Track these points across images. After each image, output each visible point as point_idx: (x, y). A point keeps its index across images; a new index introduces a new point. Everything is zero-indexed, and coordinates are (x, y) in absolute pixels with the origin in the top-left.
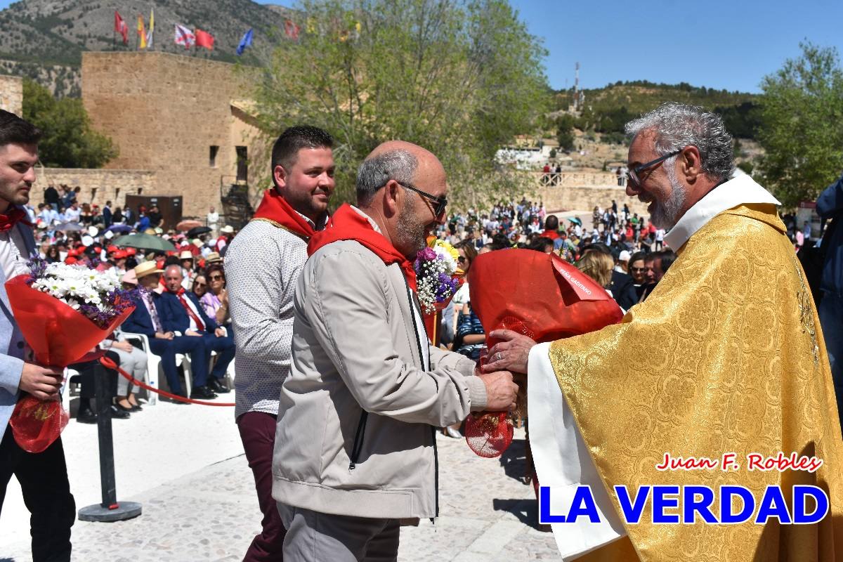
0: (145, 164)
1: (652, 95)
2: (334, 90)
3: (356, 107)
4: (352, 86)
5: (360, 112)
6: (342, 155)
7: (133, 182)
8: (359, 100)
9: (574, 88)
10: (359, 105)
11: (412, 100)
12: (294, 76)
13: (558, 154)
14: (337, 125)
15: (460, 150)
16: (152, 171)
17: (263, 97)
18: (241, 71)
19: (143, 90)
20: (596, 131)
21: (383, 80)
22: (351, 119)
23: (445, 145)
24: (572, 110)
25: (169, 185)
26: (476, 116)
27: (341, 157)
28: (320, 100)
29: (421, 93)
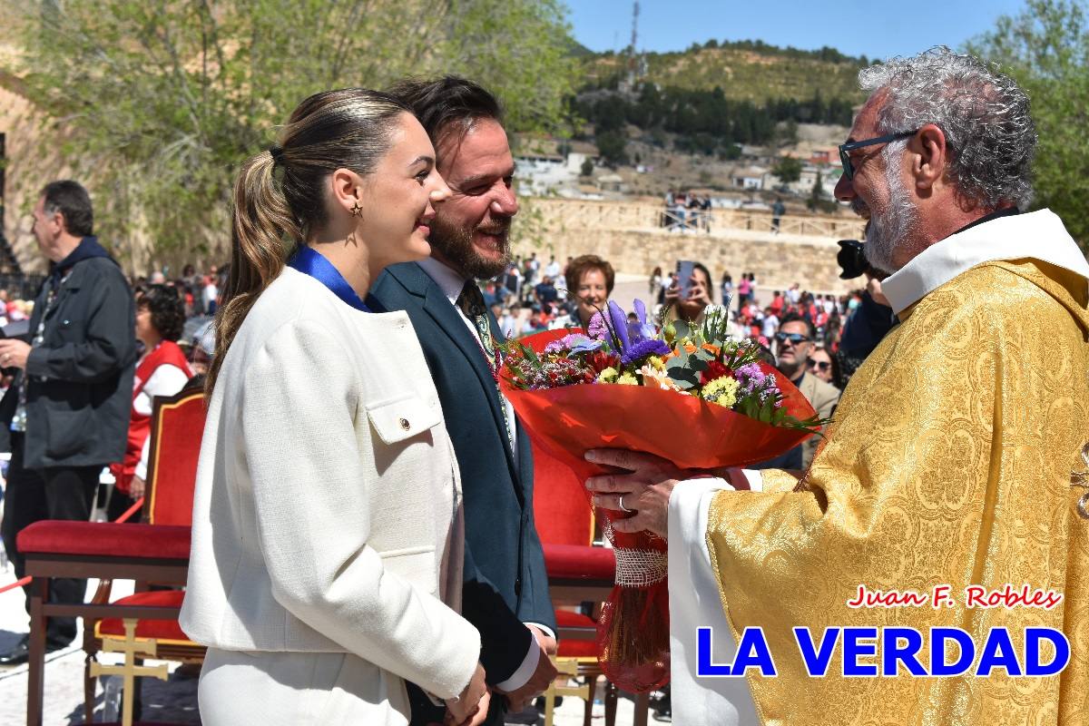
1: (771, 68)
2: (172, 33)
3: (213, 69)
4: (207, 27)
5: (221, 77)
6: (183, 155)
8: (220, 54)
9: (630, 49)
10: (219, 63)
11: (319, 57)
13: (596, 169)
14: (176, 98)
20: (668, 128)
21: (265, 18)
22: (203, 91)
24: (625, 88)
27: (182, 159)
28: (144, 51)
29: (337, 47)
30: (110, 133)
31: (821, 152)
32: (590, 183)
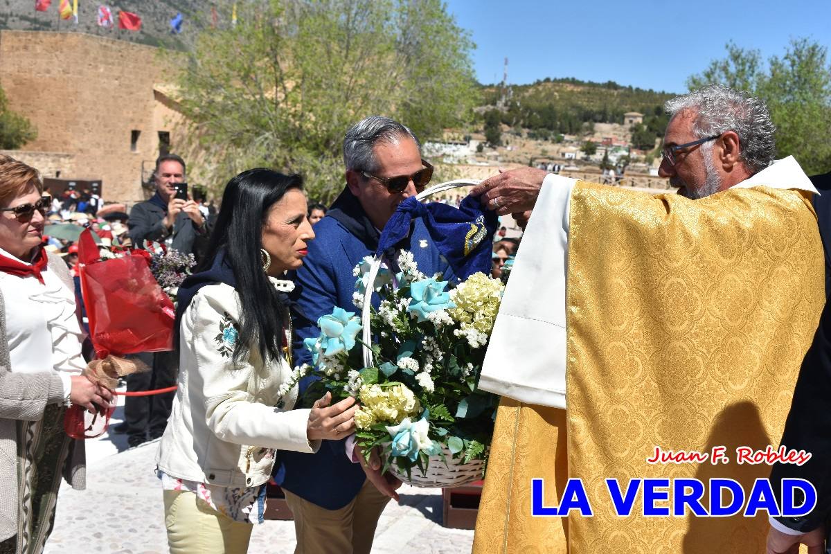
0: (64, 147)
1: (580, 93)
2: (259, 77)
3: (281, 95)
4: (278, 74)
5: (285, 101)
6: (266, 143)
7: (50, 164)
8: (285, 88)
9: (502, 83)
10: (284, 93)
11: (338, 90)
12: (218, 62)
13: (485, 149)
14: (262, 112)
16: (72, 154)
17: (186, 81)
18: (165, 56)
19: (63, 71)
20: (524, 126)
21: (309, 69)
22: (276, 107)
24: (500, 104)
25: (88, 170)
26: (401, 108)
27: (265, 145)
28: (245, 87)
29: (348, 83)
30: (226, 132)
31: (607, 139)
32: (482, 156)
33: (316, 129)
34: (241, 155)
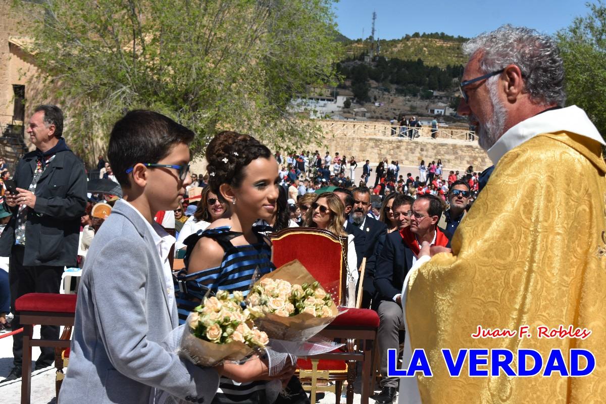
1: (449, 48)
2: (116, 29)
3: (139, 50)
4: (136, 26)
5: (143, 54)
6: (122, 97)
8: (143, 41)
9: (371, 38)
10: (142, 46)
11: (197, 42)
12: (75, 14)
13: (352, 104)
14: (118, 65)
15: (246, 96)
18: (21, 8)
20: (392, 82)
21: (167, 22)
22: (134, 61)
23: (230, 90)
24: (367, 60)
26: (262, 62)
27: (122, 99)
28: (101, 39)
29: (207, 37)
30: (82, 85)
32: (349, 113)
33: (175, 83)
34: (98, 108)
